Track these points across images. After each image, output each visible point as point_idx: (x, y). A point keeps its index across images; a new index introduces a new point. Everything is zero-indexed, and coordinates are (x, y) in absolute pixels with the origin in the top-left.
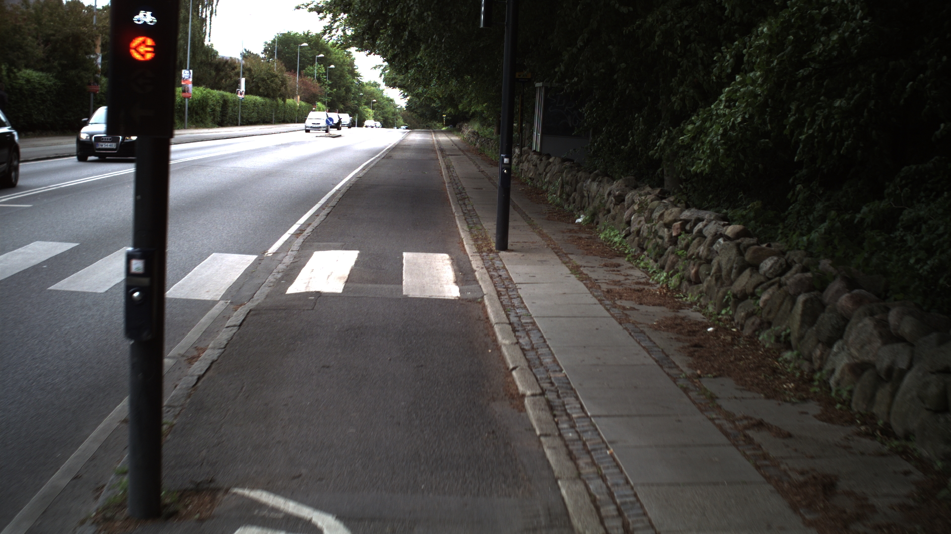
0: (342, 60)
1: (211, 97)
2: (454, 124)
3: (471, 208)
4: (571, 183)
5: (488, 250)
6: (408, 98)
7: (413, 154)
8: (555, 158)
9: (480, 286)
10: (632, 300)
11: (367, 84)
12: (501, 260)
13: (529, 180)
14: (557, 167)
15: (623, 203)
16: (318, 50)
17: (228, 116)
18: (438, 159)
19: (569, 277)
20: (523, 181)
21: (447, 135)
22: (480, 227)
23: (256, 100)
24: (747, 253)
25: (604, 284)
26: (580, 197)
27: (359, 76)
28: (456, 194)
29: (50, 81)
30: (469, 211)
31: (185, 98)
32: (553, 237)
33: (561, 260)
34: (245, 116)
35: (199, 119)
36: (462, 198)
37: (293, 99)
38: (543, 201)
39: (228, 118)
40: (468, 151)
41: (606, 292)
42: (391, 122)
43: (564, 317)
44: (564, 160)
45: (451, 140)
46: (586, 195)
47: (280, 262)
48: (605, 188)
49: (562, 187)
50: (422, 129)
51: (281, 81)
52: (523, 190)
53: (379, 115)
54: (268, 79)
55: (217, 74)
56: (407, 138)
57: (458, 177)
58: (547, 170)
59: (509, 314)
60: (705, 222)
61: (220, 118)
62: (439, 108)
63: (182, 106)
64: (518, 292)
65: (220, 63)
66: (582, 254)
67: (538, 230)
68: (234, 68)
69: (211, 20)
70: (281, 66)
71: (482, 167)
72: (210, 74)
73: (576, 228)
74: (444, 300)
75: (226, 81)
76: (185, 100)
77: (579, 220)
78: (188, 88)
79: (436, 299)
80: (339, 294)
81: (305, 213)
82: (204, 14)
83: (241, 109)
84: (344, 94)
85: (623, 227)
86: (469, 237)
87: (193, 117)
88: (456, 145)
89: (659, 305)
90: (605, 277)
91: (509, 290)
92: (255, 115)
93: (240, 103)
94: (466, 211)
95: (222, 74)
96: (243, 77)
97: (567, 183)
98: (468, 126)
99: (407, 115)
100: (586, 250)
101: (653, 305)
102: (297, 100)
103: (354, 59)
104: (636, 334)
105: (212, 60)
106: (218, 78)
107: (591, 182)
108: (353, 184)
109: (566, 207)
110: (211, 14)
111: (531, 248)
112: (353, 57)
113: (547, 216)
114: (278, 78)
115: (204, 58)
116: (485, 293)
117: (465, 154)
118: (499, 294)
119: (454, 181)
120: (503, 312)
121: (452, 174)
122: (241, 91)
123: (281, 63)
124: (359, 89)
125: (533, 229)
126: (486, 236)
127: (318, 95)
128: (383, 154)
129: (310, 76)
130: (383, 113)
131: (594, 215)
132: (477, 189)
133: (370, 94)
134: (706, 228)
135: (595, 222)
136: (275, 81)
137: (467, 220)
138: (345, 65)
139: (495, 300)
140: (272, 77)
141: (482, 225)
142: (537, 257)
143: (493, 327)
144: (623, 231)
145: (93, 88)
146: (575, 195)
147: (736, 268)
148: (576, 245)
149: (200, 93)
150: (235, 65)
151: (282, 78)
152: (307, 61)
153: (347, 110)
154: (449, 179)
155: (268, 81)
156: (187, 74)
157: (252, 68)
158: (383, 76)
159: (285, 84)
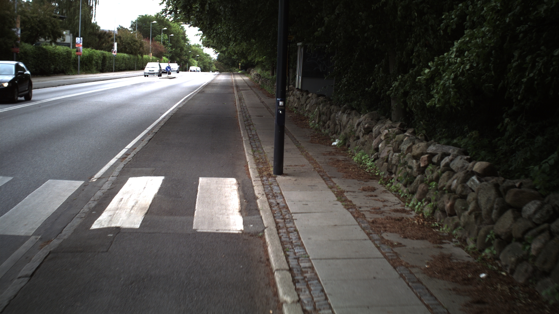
0: (178, 31)
1: (95, 54)
2: (246, 69)
3: (254, 133)
4: (326, 114)
5: (267, 175)
6: (218, 54)
7: (219, 89)
8: (313, 94)
9: (261, 217)
10: (396, 232)
11: (193, 45)
12: (278, 185)
13: (294, 109)
14: (314, 100)
15: (370, 133)
16: (163, 26)
17: (106, 66)
18: (234, 93)
19: (336, 204)
20: (290, 109)
21: (241, 76)
22: (261, 151)
23: (124, 56)
24: (507, 196)
25: (367, 212)
26: (333, 124)
27: (188, 41)
28: (245, 121)
30: (253, 135)
31: (78, 55)
32: (318, 160)
33: (327, 184)
34: (117, 66)
35: (87, 68)
36: (248, 125)
37: (148, 55)
38: (306, 126)
40: (254, 87)
41: (371, 223)
42: (208, 68)
43: (339, 259)
44: (319, 96)
45: (244, 80)
46: (338, 123)
47: (100, 188)
48: (354, 120)
49: (320, 116)
50: (227, 72)
51: (140, 44)
52: (291, 117)
53: (201, 64)
54: (132, 43)
55: (100, 40)
56: (216, 78)
57: (246, 107)
58: (307, 102)
59: (288, 256)
60: (450, 157)
61: (101, 67)
62: (237, 59)
63: (76, 60)
64: (294, 224)
65: (101, 33)
66: (343, 177)
67: (305, 153)
68: (110, 36)
69: (95, 8)
70: (139, 35)
71: (262, 99)
72: (96, 41)
73: (333, 150)
74: (230, 234)
75: (106, 44)
76: (78, 57)
77: (335, 143)
78: (80, 49)
79: (222, 234)
80: (137, 229)
81: (135, 138)
82: (91, 3)
83: (115, 61)
84: (179, 52)
85: (371, 152)
86: (253, 160)
87: (84, 67)
88: (246, 83)
89: (422, 239)
90: (367, 203)
91: (286, 220)
92: (123, 65)
93: (114, 58)
94: (251, 136)
95: (103, 40)
96: (116, 42)
97: (323, 113)
98: (254, 70)
99: (218, 64)
100: (345, 173)
101: (417, 239)
102: (150, 55)
103: (186, 31)
104: (414, 285)
105: (96, 32)
106: (100, 42)
107: (341, 114)
108: (174, 114)
109: (323, 131)
110: (96, 4)
111: (301, 172)
112: (185, 29)
113: (310, 139)
114: (138, 42)
115: (91, 30)
116: (265, 226)
117: (252, 89)
118: (278, 228)
119: (243, 109)
120: (283, 254)
121: (242, 104)
122: (115, 50)
123: (140, 34)
124: (188, 49)
125: (301, 152)
126: (266, 159)
127: (163, 53)
128: (199, 89)
129: (159, 41)
130: (203, 63)
131: (346, 139)
132: (259, 116)
133: (196, 52)
134: (452, 163)
135: (346, 145)
136: (136, 44)
137: (252, 144)
138: (180, 34)
139: (274, 236)
140: (134, 42)
141: (262, 149)
142: (306, 181)
143: (273, 274)
144: (372, 155)
145: (16, 50)
146: (329, 123)
147: (496, 209)
148: (336, 167)
149: (88, 52)
150: (111, 35)
151: (141, 42)
152: (156, 32)
153: (181, 61)
154: (240, 109)
155: (132, 45)
156: (78, 40)
157: (121, 36)
158: (202, 40)
159: (143, 46)
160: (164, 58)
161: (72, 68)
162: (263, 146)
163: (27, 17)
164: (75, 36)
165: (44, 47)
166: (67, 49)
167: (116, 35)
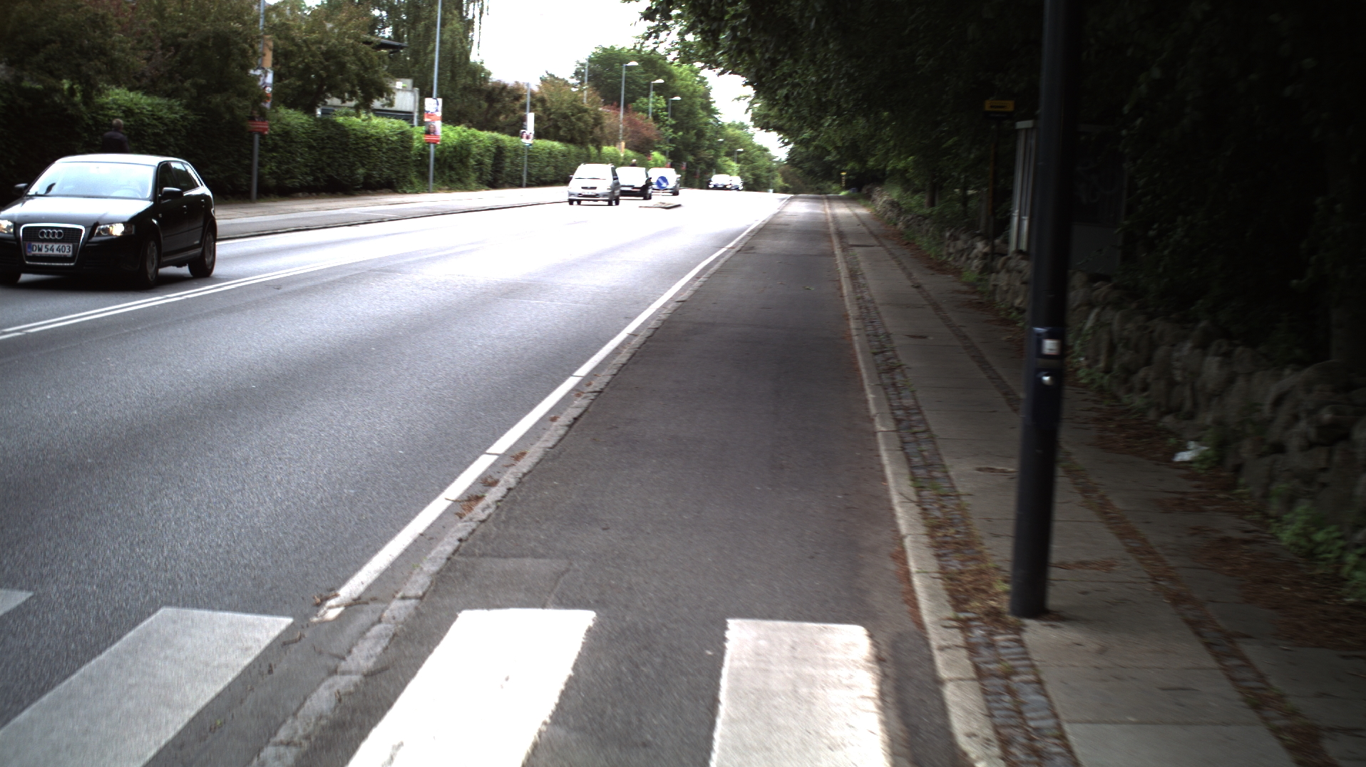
0: (691, 89)
1: (475, 141)
2: (860, 187)
3: (911, 402)
4: (1136, 345)
5: (987, 615)
6: (791, 146)
11: (729, 125)
16: (655, 74)
17: (504, 172)
18: (833, 254)
21: (849, 204)
22: (945, 486)
23: (553, 147)
26: (1162, 382)
27: (716, 114)
29: (176, 113)
30: (906, 409)
31: (429, 143)
34: (534, 172)
35: (455, 177)
37: (615, 145)
39: (504, 176)
40: (886, 237)
42: (764, 181)
45: (856, 215)
46: (1182, 380)
50: (810, 193)
51: (594, 119)
53: (747, 171)
54: (573, 115)
55: (490, 106)
56: (784, 211)
57: (874, 301)
61: (491, 175)
62: (838, 162)
63: (424, 154)
65: (494, 89)
68: (518, 97)
69: (480, 23)
70: (594, 96)
71: (915, 275)
72: (480, 107)
75: (504, 117)
76: (429, 147)
77: (1184, 456)
78: (434, 127)
82: (470, 13)
83: (528, 161)
84: (693, 140)
86: (920, 529)
87: (444, 174)
88: (863, 224)
92: (550, 170)
93: (526, 151)
94: (900, 415)
95: (498, 106)
96: (530, 111)
97: (1125, 342)
98: (882, 190)
99: (788, 171)
102: (620, 148)
103: (711, 88)
105: (481, 85)
106: (491, 112)
107: (1194, 350)
110: (481, 13)
112: (709, 84)
114: (589, 114)
115: (469, 81)
117: (881, 245)
121: (862, 292)
122: (528, 132)
123: (595, 93)
124: (717, 132)
127: (653, 141)
128: (741, 240)
129: (643, 112)
130: (754, 169)
132: (915, 337)
133: (735, 140)
135: (1230, 465)
136: (585, 119)
137: (908, 449)
138: (696, 97)
140: (580, 112)
141: (946, 473)
145: (259, 125)
146: (1148, 375)
149: (456, 136)
150: (520, 93)
151: (596, 114)
152: (637, 91)
153: (698, 164)
154: (856, 308)
155: (573, 119)
156: (434, 105)
157: (546, 96)
158: (750, 111)
159: (601, 124)
160: (656, 154)
161: (413, 176)
162: (947, 461)
163: (293, 39)
164: (425, 93)
165: (340, 120)
166: (401, 127)
167: (533, 94)
